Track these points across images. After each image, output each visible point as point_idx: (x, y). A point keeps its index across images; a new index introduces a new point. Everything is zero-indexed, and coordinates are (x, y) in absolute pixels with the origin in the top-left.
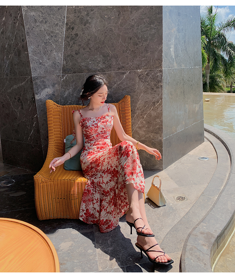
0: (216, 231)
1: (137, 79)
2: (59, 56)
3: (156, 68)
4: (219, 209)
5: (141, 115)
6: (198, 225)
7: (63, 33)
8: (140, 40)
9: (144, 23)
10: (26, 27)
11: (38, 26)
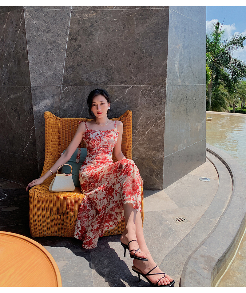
0: (216, 254)
1: (140, 94)
2: (60, 67)
3: (160, 83)
4: (220, 232)
5: (143, 131)
6: (198, 247)
7: (65, 44)
8: (144, 55)
9: (150, 37)
10: (28, 36)
11: (40, 35)
